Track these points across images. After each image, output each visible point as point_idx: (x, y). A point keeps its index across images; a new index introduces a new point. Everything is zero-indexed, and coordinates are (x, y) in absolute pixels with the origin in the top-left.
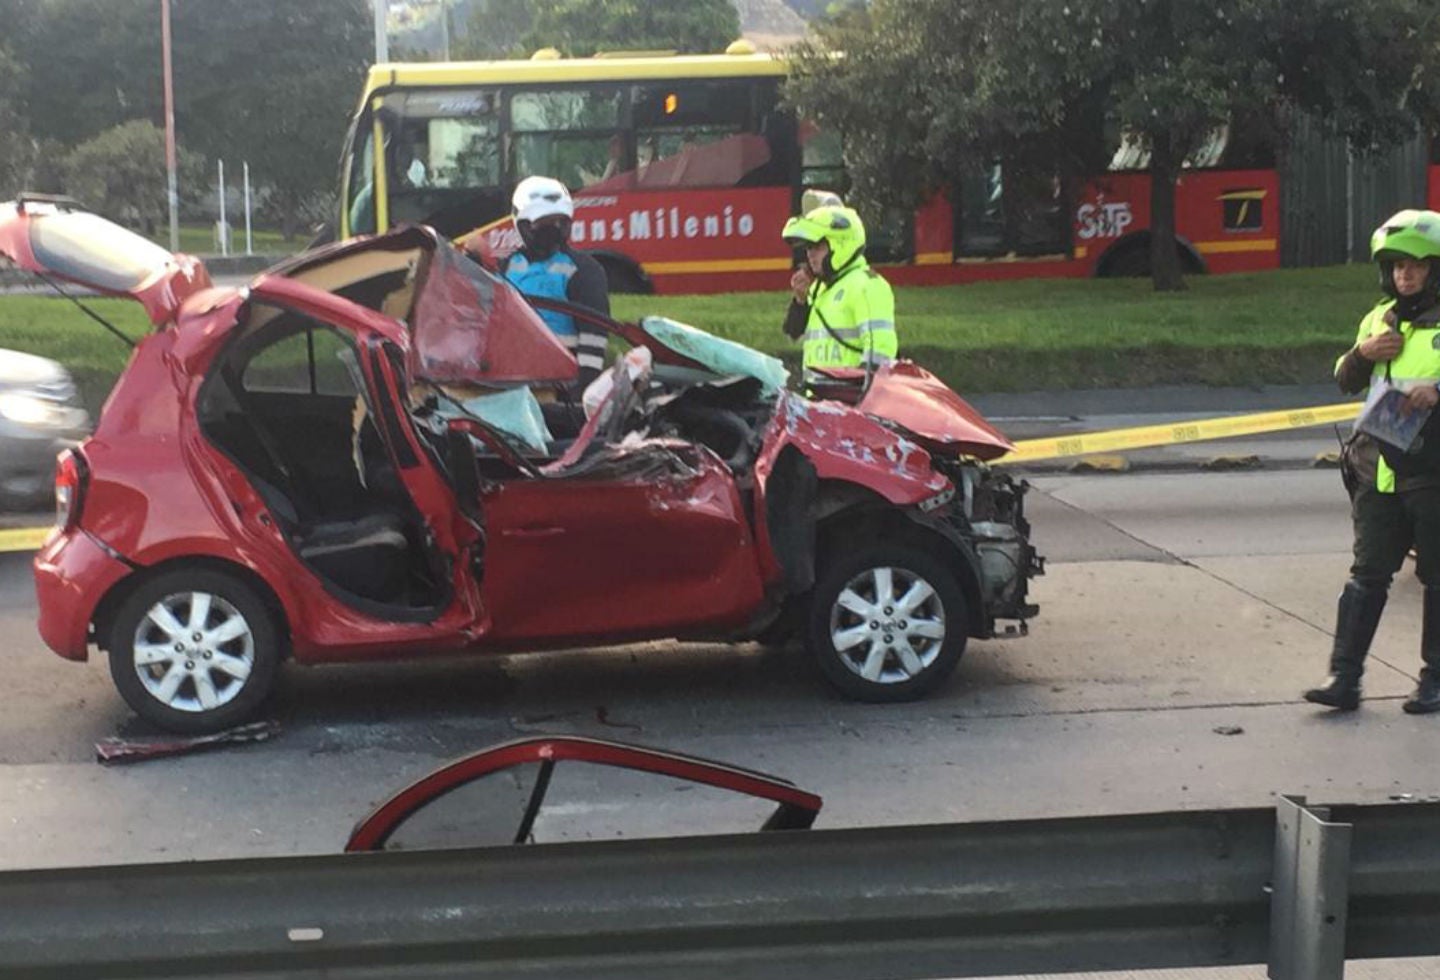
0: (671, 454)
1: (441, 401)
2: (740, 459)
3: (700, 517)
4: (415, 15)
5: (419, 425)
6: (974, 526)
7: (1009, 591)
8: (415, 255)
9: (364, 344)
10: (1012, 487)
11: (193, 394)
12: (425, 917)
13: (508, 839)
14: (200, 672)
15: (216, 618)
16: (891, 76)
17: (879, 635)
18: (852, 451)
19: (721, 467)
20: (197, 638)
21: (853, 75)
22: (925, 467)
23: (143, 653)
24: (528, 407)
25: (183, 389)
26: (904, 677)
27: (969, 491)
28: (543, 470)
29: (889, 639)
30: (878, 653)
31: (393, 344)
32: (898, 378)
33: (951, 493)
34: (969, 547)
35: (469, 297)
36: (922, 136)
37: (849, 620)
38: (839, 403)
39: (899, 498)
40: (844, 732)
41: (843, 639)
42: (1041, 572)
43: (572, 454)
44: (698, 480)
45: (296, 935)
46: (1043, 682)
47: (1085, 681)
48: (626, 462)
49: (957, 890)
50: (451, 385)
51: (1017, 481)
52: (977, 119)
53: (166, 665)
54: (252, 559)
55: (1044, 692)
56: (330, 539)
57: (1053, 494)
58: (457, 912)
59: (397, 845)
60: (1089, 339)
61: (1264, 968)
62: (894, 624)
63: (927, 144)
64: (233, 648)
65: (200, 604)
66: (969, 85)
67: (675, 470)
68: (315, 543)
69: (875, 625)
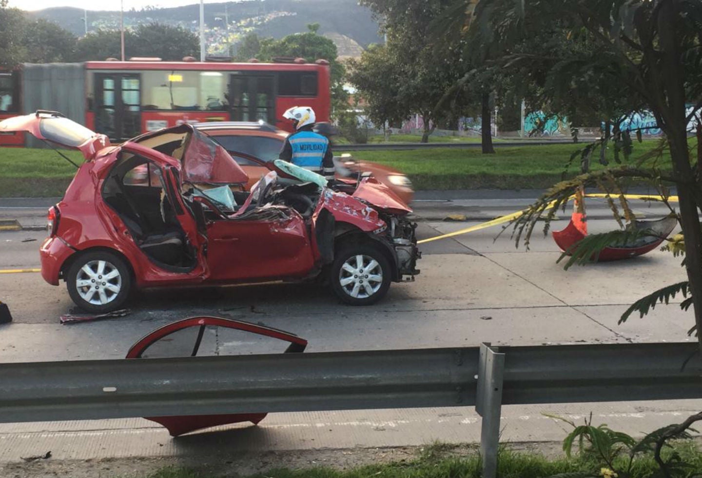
0: (281, 211)
1: (195, 190)
2: (307, 213)
3: (289, 235)
4: (221, 47)
5: (185, 200)
6: (395, 240)
7: (408, 264)
8: (185, 135)
9: (164, 168)
10: (411, 225)
11: (100, 187)
12: (155, 383)
13: (189, 355)
14: (101, 290)
15: (107, 270)
16: (385, 72)
17: (357, 280)
18: (349, 211)
19: (299, 216)
20: (100, 277)
21: (370, 71)
22: (376, 217)
23: (80, 282)
24: (227, 192)
25: (96, 184)
26: (367, 296)
27: (393, 227)
28: (229, 216)
29: (361, 282)
30: (357, 287)
31: (174, 168)
32: (369, 184)
33: (386, 227)
34: (393, 248)
35: (205, 151)
36: (395, 94)
37: (347, 274)
38: (345, 193)
39: (365, 229)
40: (343, 316)
41: (344, 282)
42: (420, 257)
43: (241, 211)
44: (290, 221)
45: (106, 389)
46: (421, 299)
47: (436, 299)
48: (262, 214)
49: (358, 376)
50: (198, 184)
51: (413, 223)
52: (416, 88)
53: (89, 287)
54: (121, 248)
55: (420, 303)
56: (152, 241)
57: (436, 229)
58: (168, 382)
59: (146, 356)
60: (456, 171)
61: (474, 407)
62: (363, 276)
63: (398, 97)
64: (114, 281)
65: (102, 265)
66: (414, 75)
67: (282, 217)
68: (148, 243)
69: (356, 277)
